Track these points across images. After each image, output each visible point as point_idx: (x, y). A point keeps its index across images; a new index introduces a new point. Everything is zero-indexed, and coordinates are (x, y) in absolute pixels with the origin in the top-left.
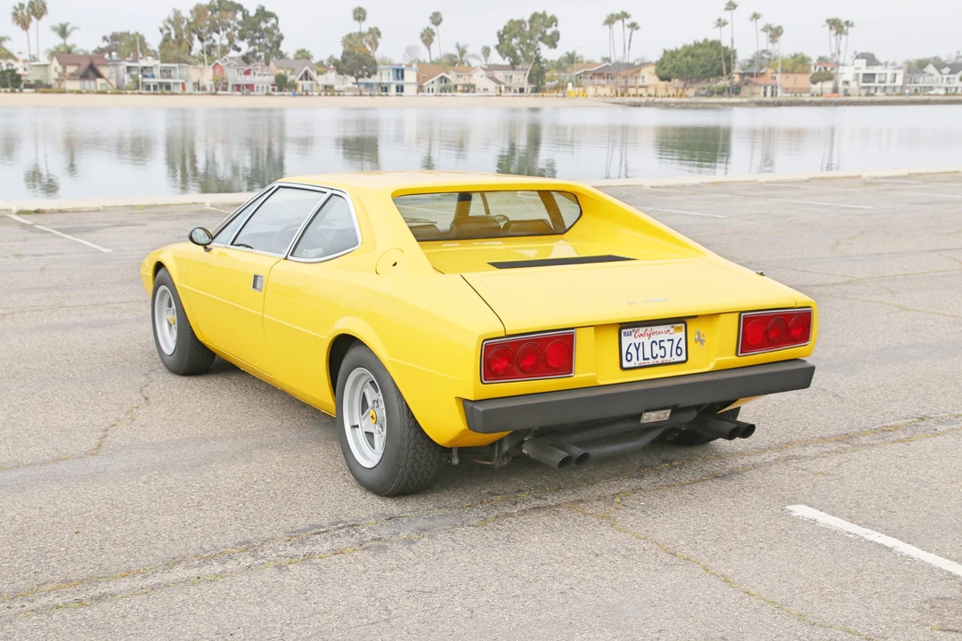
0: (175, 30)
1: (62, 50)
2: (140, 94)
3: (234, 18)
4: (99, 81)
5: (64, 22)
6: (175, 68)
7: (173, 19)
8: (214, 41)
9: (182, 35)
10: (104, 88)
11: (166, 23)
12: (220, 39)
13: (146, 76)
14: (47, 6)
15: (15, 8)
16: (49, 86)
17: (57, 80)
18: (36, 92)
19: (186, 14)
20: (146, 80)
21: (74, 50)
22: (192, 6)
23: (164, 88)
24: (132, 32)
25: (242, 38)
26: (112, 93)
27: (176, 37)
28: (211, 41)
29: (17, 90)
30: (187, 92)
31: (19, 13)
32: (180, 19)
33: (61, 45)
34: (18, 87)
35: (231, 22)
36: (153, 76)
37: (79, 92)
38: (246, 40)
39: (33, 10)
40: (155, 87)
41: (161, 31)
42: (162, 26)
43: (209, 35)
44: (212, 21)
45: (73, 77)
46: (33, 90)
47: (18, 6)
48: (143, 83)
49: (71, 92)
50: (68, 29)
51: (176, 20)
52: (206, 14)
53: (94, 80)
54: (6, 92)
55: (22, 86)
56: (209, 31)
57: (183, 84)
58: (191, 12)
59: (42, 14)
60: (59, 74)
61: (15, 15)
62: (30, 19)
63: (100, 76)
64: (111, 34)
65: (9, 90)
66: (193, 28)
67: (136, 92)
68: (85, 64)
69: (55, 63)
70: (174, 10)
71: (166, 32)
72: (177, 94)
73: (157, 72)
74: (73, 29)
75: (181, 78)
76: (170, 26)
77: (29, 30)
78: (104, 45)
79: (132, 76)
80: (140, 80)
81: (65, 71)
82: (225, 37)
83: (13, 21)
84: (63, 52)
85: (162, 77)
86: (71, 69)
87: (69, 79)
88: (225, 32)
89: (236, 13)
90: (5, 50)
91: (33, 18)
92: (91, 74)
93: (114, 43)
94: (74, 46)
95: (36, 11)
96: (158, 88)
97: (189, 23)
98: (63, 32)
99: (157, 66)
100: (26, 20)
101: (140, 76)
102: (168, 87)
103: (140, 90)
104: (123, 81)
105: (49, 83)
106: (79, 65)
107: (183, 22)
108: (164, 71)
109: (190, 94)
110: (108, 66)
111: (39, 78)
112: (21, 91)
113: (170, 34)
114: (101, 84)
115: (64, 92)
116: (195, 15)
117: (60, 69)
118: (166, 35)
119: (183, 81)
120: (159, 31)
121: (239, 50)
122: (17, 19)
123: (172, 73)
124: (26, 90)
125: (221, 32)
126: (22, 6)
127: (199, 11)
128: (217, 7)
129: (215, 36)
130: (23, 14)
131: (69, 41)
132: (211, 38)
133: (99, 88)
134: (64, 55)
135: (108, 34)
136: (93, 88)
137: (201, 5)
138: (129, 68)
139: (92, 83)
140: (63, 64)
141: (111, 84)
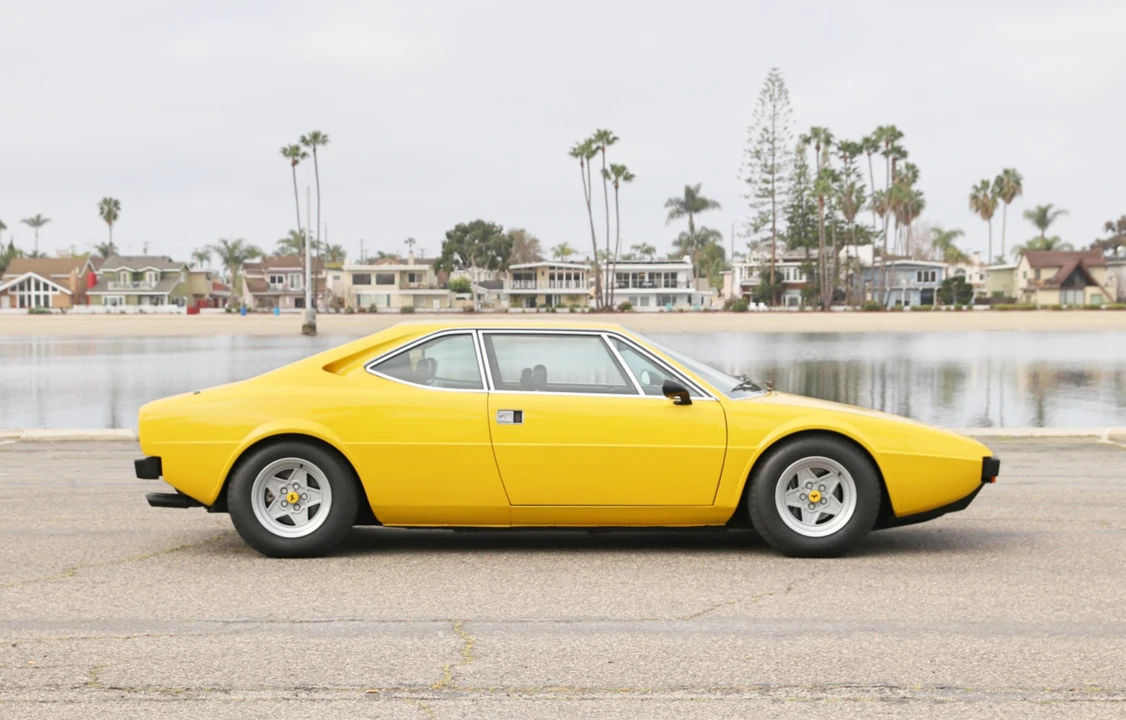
1: (1038, 245)
4: (1090, 290)
5: (1044, 204)
10: (1096, 302)
14: (1022, 182)
15: (975, 187)
16: (1012, 301)
17: (1025, 291)
18: (992, 309)
21: (1056, 245)
26: (1108, 309)
29: (965, 307)
31: (981, 195)
33: (1036, 238)
34: (965, 303)
37: (1057, 308)
39: (1002, 189)
45: (1050, 285)
46: (987, 307)
47: (979, 185)
49: (1045, 308)
50: (1050, 214)
53: (1082, 288)
54: (948, 310)
55: (973, 301)
59: (1013, 195)
60: (1029, 282)
61: (974, 198)
62: (995, 202)
63: (1091, 282)
64: (1119, 219)
65: (952, 307)
68: (1070, 266)
69: (1025, 265)
74: (1056, 214)
77: (993, 219)
78: (1108, 235)
81: (1038, 277)
83: (971, 207)
84: (1040, 249)
86: (1048, 274)
87: (1043, 289)
90: (955, 249)
91: (1000, 201)
92: (1078, 280)
94: (1056, 239)
95: (1006, 190)
98: (1042, 218)
100: (990, 204)
105: (1014, 296)
106: (1060, 267)
110: (1106, 267)
111: (999, 288)
112: (970, 309)
114: (1093, 296)
115: (1034, 308)
117: (1031, 274)
122: (976, 203)
124: (976, 307)
126: (985, 184)
130: (985, 195)
131: (1050, 233)
133: (1088, 302)
134: (1040, 254)
135: (1115, 219)
136: (1079, 302)
139: (1079, 294)
140: (1037, 267)
141: (1108, 295)
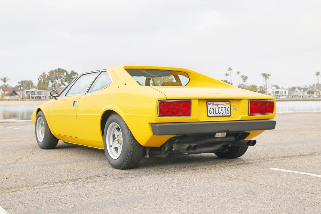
0: (43, 79)
1: (4, 86)
2: (30, 100)
3: (63, 74)
4: (16, 96)
5: (5, 77)
6: (43, 91)
7: (42, 75)
8: (56, 82)
9: (45, 80)
10: (18, 99)
11: (40, 77)
12: (58, 82)
13: (32, 94)
17: (2, 96)
19: (47, 73)
20: (32, 96)
21: (8, 86)
22: (49, 71)
23: (39, 98)
24: (28, 80)
25: (66, 81)
26: (20, 100)
27: (43, 81)
28: (55, 82)
30: (47, 99)
32: (45, 75)
33: (4, 84)
35: (62, 76)
36: (35, 94)
37: (9, 100)
38: (67, 82)
40: (36, 98)
41: (38, 79)
42: (39, 78)
43: (54, 80)
44: (56, 75)
45: (7, 95)
48: (31, 96)
49: (6, 100)
50: (6, 79)
51: (44, 76)
52: (54, 74)
53: (14, 96)
56: (55, 79)
57: (45, 97)
58: (49, 73)
60: (2, 94)
63: (16, 94)
64: (21, 81)
66: (49, 78)
67: (29, 99)
68: (12, 91)
69: (1, 90)
70: (43, 72)
71: (40, 79)
72: (43, 100)
73: (36, 93)
74: (8, 79)
75: (44, 95)
76: (41, 77)
78: (19, 85)
79: (28, 94)
80: (31, 95)
81: (4, 93)
82: (60, 81)
84: (4, 87)
85: (38, 94)
86: (7, 92)
87: (6, 96)
88: (60, 79)
89: (64, 73)
92: (14, 94)
93: (22, 84)
94: (8, 85)
96: (37, 98)
97: (48, 76)
98: (4, 80)
99: (36, 91)
101: (31, 94)
102: (40, 98)
103: (30, 99)
104: (25, 96)
106: (9, 91)
107: (46, 76)
108: (39, 92)
109: (47, 100)
110: (19, 91)
113: (41, 80)
114: (17, 97)
115: (4, 100)
116: (50, 74)
118: (40, 80)
119: (45, 96)
120: (37, 79)
121: (65, 85)
123: (42, 93)
125: (59, 79)
127: (52, 72)
128: (58, 71)
129: (57, 80)
131: (6, 83)
132: (55, 81)
133: (16, 99)
135: (20, 81)
136: (14, 98)
137: (52, 71)
138: (27, 92)
139: (14, 97)
140: (4, 91)
141: (20, 97)
